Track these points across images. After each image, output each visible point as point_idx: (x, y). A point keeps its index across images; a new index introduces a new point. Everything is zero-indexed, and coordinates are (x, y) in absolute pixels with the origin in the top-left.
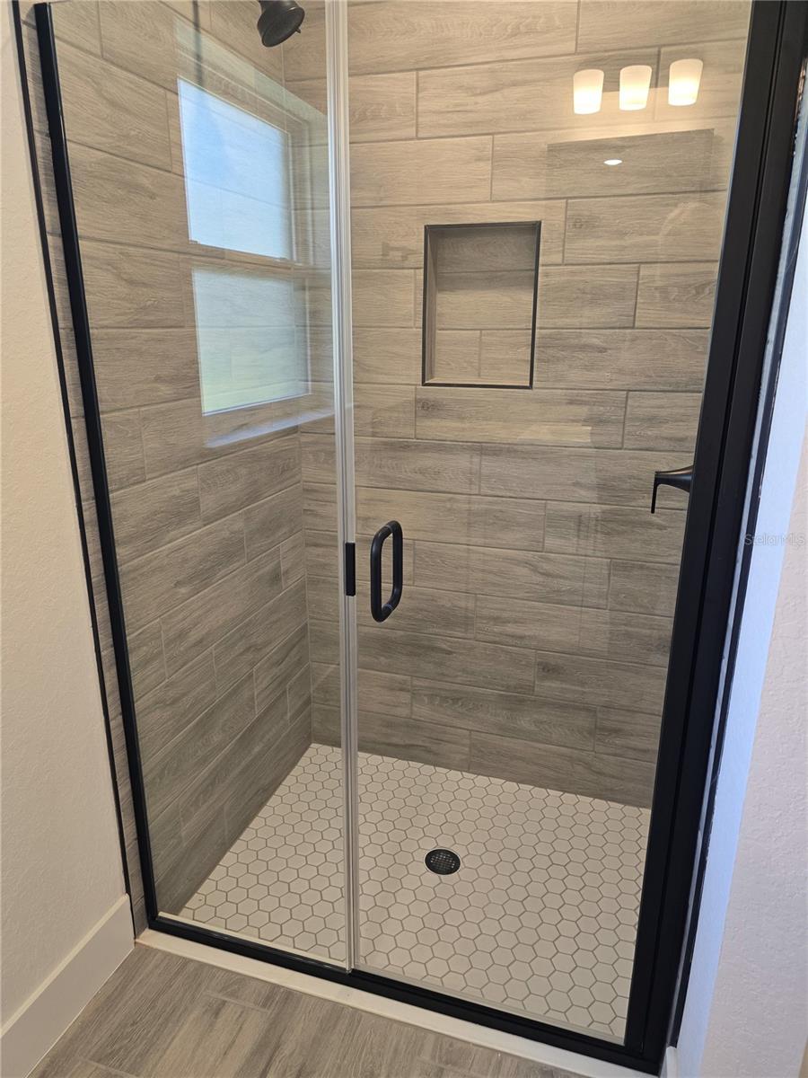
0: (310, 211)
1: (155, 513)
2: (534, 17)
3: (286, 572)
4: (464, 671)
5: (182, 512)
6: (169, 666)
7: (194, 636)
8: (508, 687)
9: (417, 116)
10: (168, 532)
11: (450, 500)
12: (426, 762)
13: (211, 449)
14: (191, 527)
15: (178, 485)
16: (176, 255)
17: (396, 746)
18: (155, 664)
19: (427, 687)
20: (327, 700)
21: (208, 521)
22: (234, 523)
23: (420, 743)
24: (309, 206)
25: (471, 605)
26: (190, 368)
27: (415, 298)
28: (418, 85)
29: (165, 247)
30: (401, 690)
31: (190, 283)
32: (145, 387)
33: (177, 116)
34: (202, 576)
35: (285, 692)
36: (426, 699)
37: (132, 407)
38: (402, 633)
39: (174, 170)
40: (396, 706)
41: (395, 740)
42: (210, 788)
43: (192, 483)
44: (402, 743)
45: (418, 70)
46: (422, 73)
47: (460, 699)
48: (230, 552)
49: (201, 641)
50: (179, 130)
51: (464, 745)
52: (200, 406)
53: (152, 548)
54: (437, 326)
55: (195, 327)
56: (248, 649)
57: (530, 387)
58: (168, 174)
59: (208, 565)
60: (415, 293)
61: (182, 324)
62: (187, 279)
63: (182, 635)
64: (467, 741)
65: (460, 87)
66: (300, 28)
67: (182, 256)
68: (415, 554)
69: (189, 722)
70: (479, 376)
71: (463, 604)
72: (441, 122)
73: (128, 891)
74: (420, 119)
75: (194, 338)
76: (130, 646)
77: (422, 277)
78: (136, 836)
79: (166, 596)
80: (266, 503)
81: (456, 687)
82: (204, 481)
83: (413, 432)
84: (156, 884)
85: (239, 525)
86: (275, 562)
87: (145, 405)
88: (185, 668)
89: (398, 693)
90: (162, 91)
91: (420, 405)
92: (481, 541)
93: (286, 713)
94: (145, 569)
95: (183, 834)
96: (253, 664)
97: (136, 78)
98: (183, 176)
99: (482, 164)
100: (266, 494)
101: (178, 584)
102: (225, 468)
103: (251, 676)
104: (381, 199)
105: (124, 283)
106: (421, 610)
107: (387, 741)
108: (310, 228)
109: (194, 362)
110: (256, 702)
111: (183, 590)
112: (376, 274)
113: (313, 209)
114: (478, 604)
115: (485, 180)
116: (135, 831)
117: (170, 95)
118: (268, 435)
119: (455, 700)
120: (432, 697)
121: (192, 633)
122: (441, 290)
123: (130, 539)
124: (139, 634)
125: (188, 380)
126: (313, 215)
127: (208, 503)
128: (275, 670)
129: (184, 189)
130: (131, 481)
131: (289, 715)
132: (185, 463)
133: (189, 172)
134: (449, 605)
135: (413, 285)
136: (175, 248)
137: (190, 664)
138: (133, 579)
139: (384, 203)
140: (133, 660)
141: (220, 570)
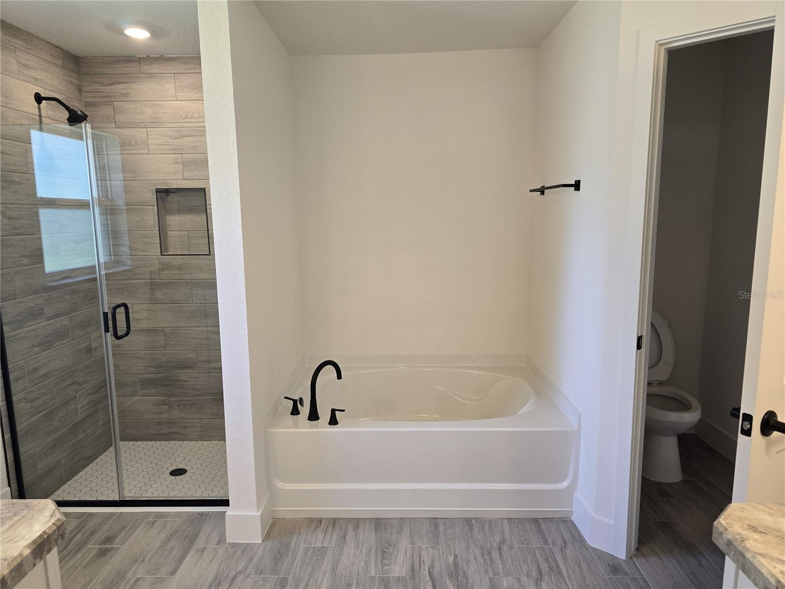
0: (109, 182)
1: (21, 313)
2: (193, 113)
3: (96, 348)
4: (194, 389)
5: (35, 314)
6: (29, 383)
7: (42, 372)
8: (216, 393)
9: (148, 146)
10: (28, 322)
11: (179, 306)
12: (179, 440)
13: (50, 286)
14: (40, 321)
15: (33, 301)
16: (31, 206)
17: (163, 434)
18: (22, 381)
19: (176, 401)
20: (125, 417)
21: (49, 319)
22: (63, 322)
23: (175, 431)
24: (108, 178)
25: (194, 356)
26: (38, 252)
27: (154, 218)
28: (147, 133)
29: (25, 203)
30: (163, 404)
31: (38, 216)
32: (16, 259)
33: (31, 152)
34: (47, 343)
35: (97, 410)
36: (176, 407)
37: (10, 268)
38: (161, 375)
39: (30, 173)
40: (161, 414)
41: (162, 432)
42: (53, 448)
43: (40, 301)
44: (166, 432)
45: (146, 128)
46: (148, 129)
47: (193, 404)
48: (61, 335)
49: (46, 374)
50: (32, 157)
51: (197, 427)
52: (43, 267)
53: (20, 328)
54: (168, 229)
55: (40, 234)
56: (74, 383)
57: (210, 255)
58: (26, 175)
59: (50, 339)
60: (154, 216)
61: (34, 233)
62: (37, 214)
63: (35, 370)
64: (198, 425)
65: (165, 136)
66: (87, 119)
67: (33, 206)
68: (165, 335)
69: (40, 412)
70: (189, 251)
71: (190, 356)
72: (159, 148)
73: (9, 485)
74: (149, 147)
75: (40, 239)
76: (10, 370)
77: (156, 209)
78: (13, 459)
79: (27, 351)
80: (82, 313)
81: (191, 398)
82: (46, 300)
83: (158, 276)
84: (25, 487)
85: (66, 322)
86: (89, 343)
87: (16, 267)
88: (38, 386)
89: (162, 406)
90: (24, 144)
91: (160, 264)
92: (196, 325)
93: (99, 421)
94: (17, 337)
95: (39, 467)
96: (77, 391)
97: (12, 142)
98: (34, 174)
99: (178, 165)
100: (82, 309)
101: (33, 346)
102: (58, 295)
103: (75, 397)
104: (135, 177)
105: (6, 219)
106: (170, 362)
107: (158, 433)
108: (109, 189)
109: (40, 250)
110: (79, 411)
111: (36, 349)
112: (135, 208)
113: (110, 180)
114: (198, 355)
115: (180, 171)
116: (13, 457)
117: (27, 145)
118: (82, 281)
119: (191, 405)
120: (179, 405)
121: (41, 370)
122: (168, 214)
123: (9, 323)
124: (14, 366)
125: (38, 256)
126: (110, 183)
127: (49, 311)
128: (91, 398)
129: (35, 179)
130: (10, 298)
131: (100, 423)
132: (36, 292)
133: (37, 173)
134: (184, 357)
135: (152, 213)
136: (31, 203)
137: (40, 384)
138: (11, 341)
139: (136, 179)
140: (12, 377)
141: (56, 343)
